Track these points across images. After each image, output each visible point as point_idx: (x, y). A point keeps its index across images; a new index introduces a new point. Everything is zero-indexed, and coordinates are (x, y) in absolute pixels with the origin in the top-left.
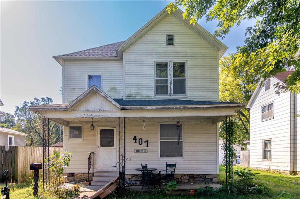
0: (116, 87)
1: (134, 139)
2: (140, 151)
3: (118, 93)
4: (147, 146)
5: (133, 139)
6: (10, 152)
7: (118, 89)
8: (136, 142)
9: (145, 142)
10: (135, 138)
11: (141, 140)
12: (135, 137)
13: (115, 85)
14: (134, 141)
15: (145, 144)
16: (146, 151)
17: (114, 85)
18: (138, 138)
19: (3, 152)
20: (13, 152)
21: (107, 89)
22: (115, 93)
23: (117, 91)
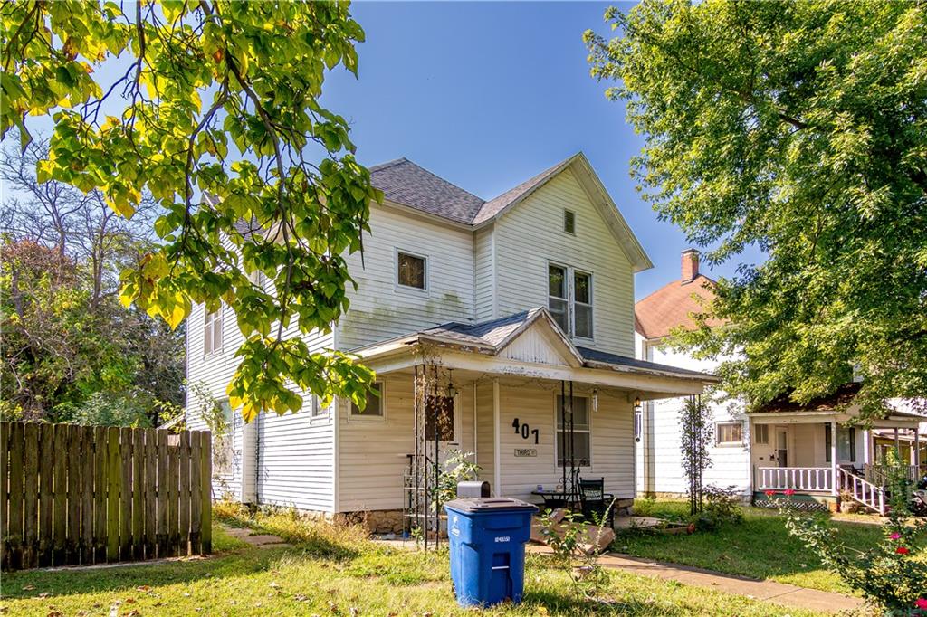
0: (458, 294)
1: (514, 426)
2: (524, 453)
3: (460, 310)
4: (537, 443)
5: (511, 425)
6: (184, 451)
7: (462, 300)
8: (517, 432)
9: (533, 432)
10: (516, 424)
11: (525, 428)
12: (516, 421)
13: (457, 289)
14: (515, 428)
15: (532, 437)
16: (534, 453)
17: (452, 289)
18: (521, 423)
19: (161, 449)
20: (195, 451)
21: (440, 296)
22: (454, 309)
23: (460, 305)
